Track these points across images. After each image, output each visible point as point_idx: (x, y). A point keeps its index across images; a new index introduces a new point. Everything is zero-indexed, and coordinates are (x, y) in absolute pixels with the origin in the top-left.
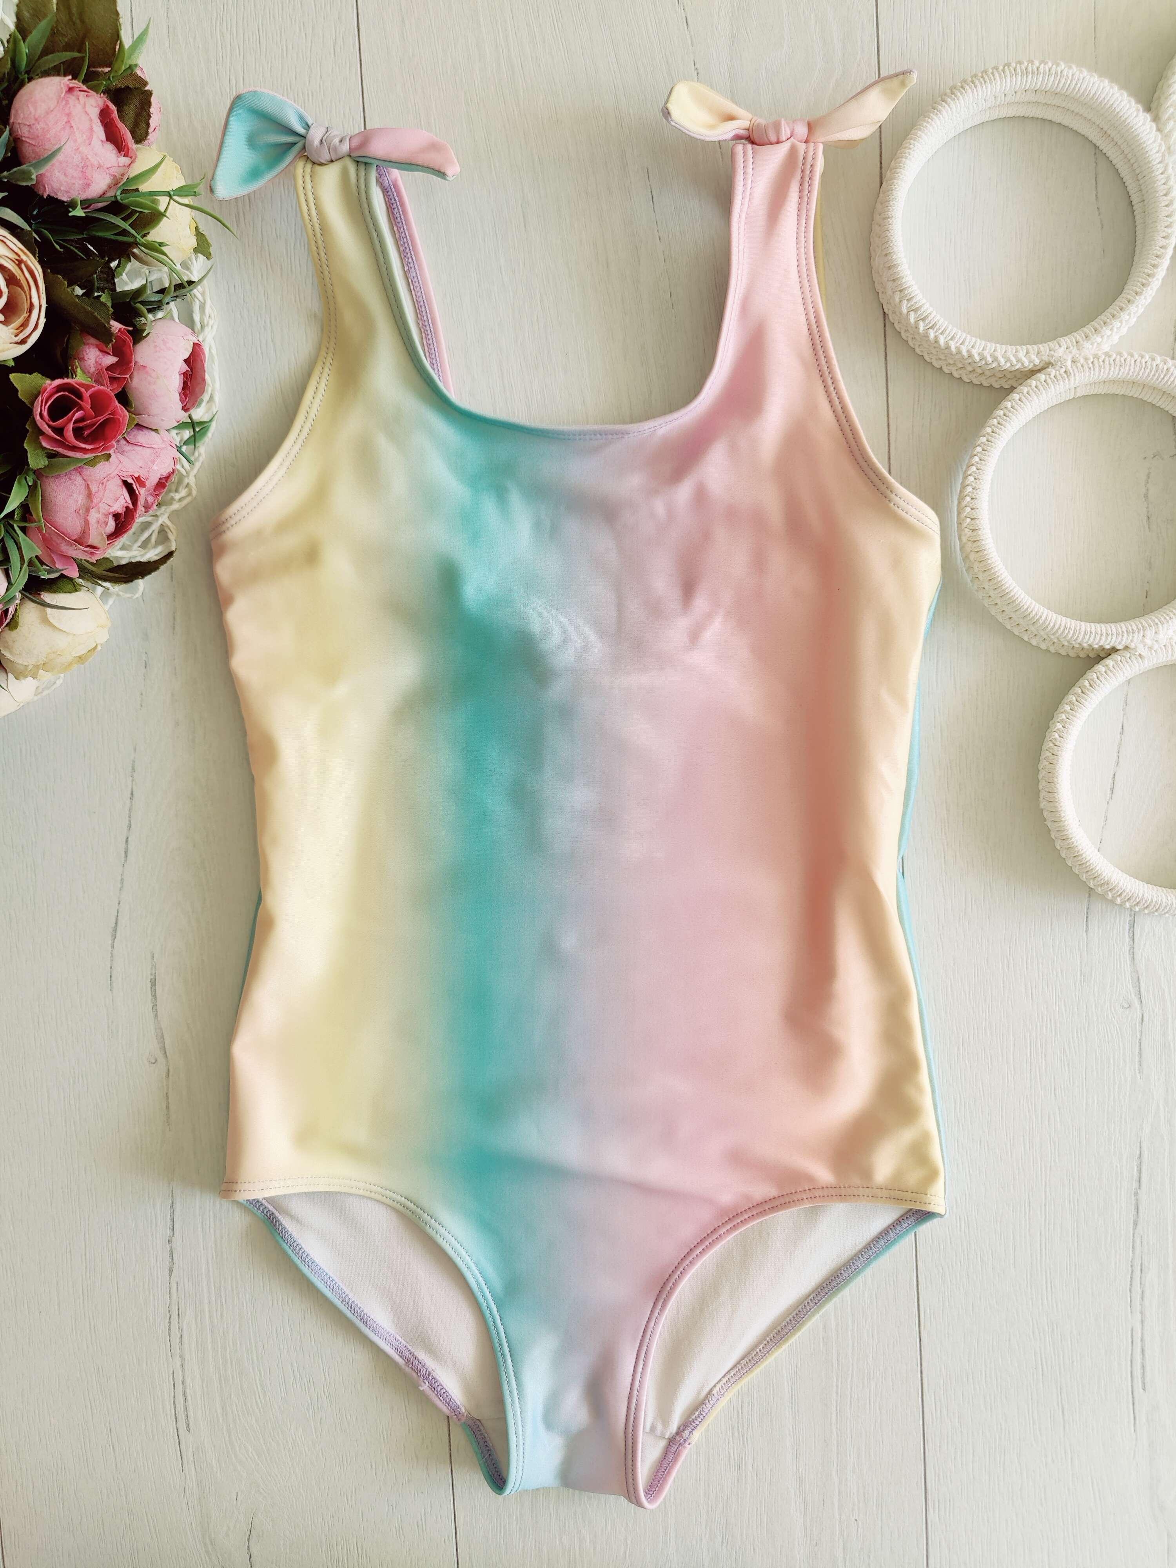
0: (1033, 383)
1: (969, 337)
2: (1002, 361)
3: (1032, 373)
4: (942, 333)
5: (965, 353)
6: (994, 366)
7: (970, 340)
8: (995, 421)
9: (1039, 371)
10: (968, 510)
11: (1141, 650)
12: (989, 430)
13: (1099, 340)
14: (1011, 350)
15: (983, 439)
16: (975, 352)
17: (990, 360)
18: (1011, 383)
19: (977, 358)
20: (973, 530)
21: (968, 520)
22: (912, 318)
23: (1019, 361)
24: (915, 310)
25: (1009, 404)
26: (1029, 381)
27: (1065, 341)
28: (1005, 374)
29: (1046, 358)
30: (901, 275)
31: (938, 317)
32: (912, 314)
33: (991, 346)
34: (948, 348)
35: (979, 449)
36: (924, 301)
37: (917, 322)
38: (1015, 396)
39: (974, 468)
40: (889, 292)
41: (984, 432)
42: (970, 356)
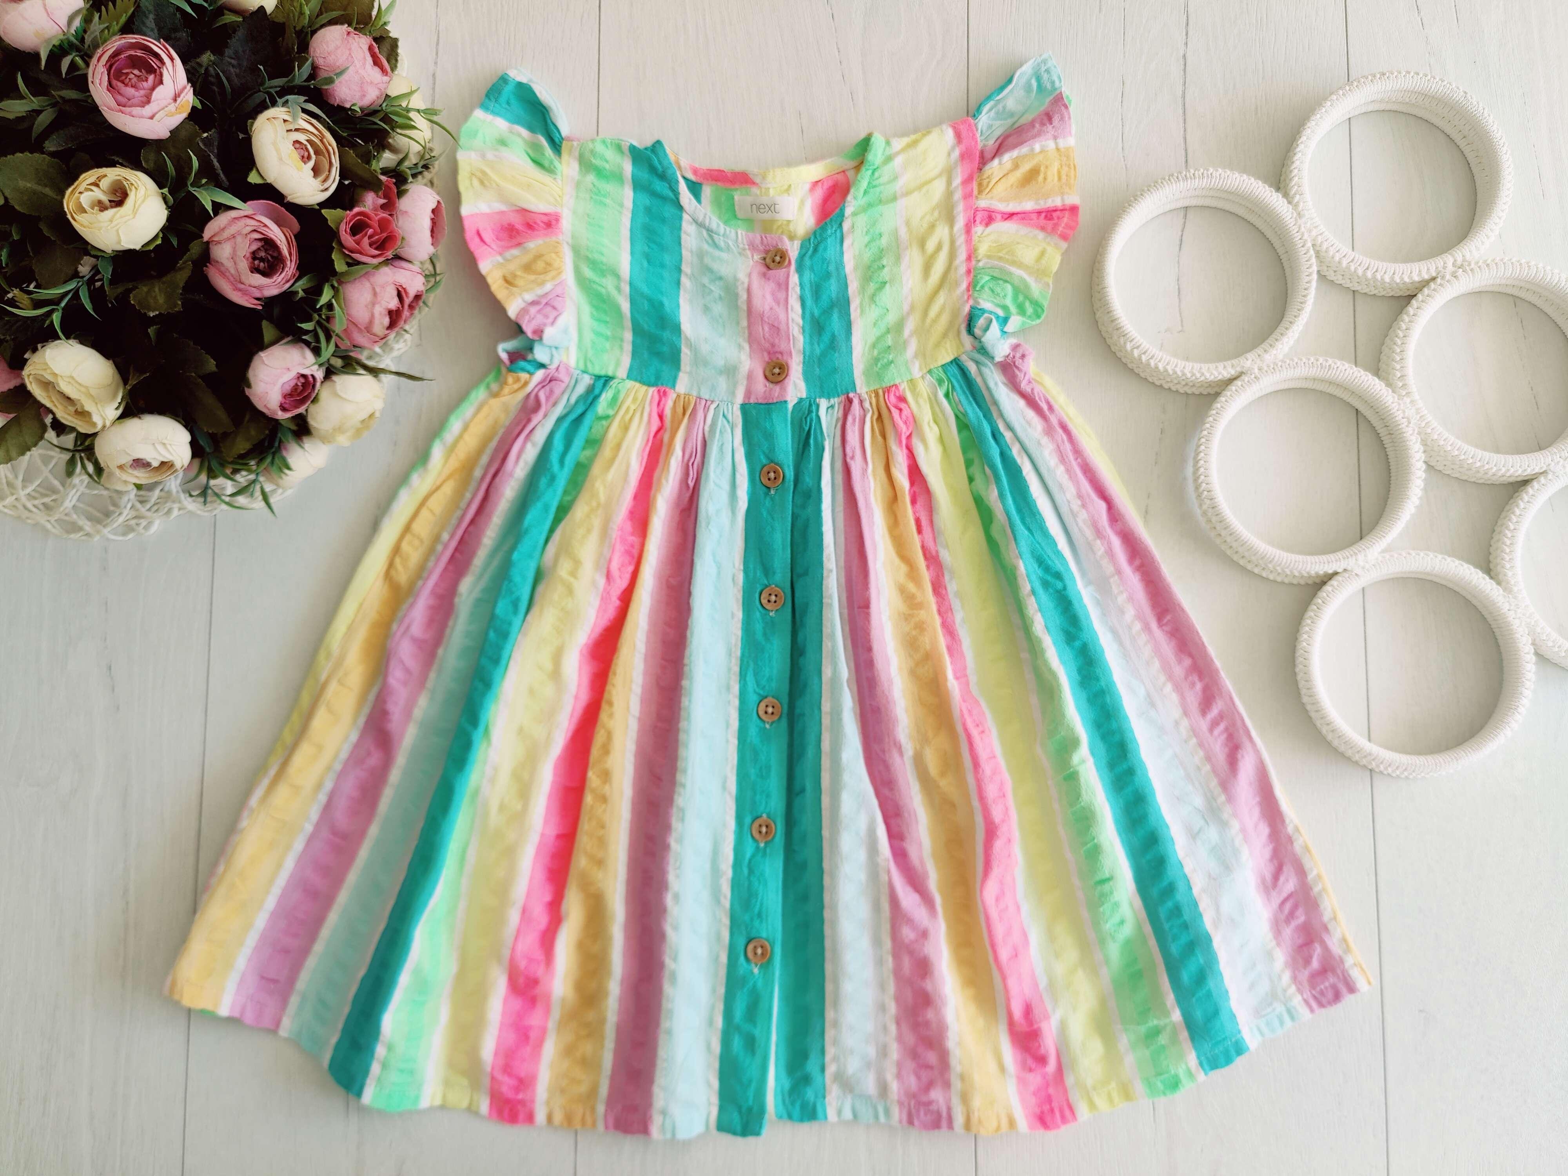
0: (1233, 388)
1: (1179, 362)
2: (1208, 375)
3: (1231, 381)
4: (1160, 361)
5: (1180, 374)
6: (1202, 378)
7: (1181, 364)
8: (1211, 419)
9: (1235, 379)
10: (1204, 485)
11: (1357, 570)
12: (1208, 425)
13: (1274, 352)
14: (1212, 366)
15: (1205, 433)
16: (1187, 371)
17: (1198, 375)
18: (1217, 389)
19: (1189, 375)
20: (1211, 499)
21: (1205, 493)
22: (1136, 353)
23: (1220, 373)
24: (1138, 347)
25: (1219, 405)
26: (1229, 387)
27: (1250, 356)
28: (1210, 384)
29: (1239, 369)
30: (1122, 325)
31: (1154, 350)
32: (1135, 350)
33: (1197, 366)
34: (1166, 371)
35: (1203, 440)
36: (1142, 340)
37: (1140, 356)
38: (1223, 399)
39: (1202, 455)
40: (1115, 337)
41: (1204, 427)
42: (1184, 374)
